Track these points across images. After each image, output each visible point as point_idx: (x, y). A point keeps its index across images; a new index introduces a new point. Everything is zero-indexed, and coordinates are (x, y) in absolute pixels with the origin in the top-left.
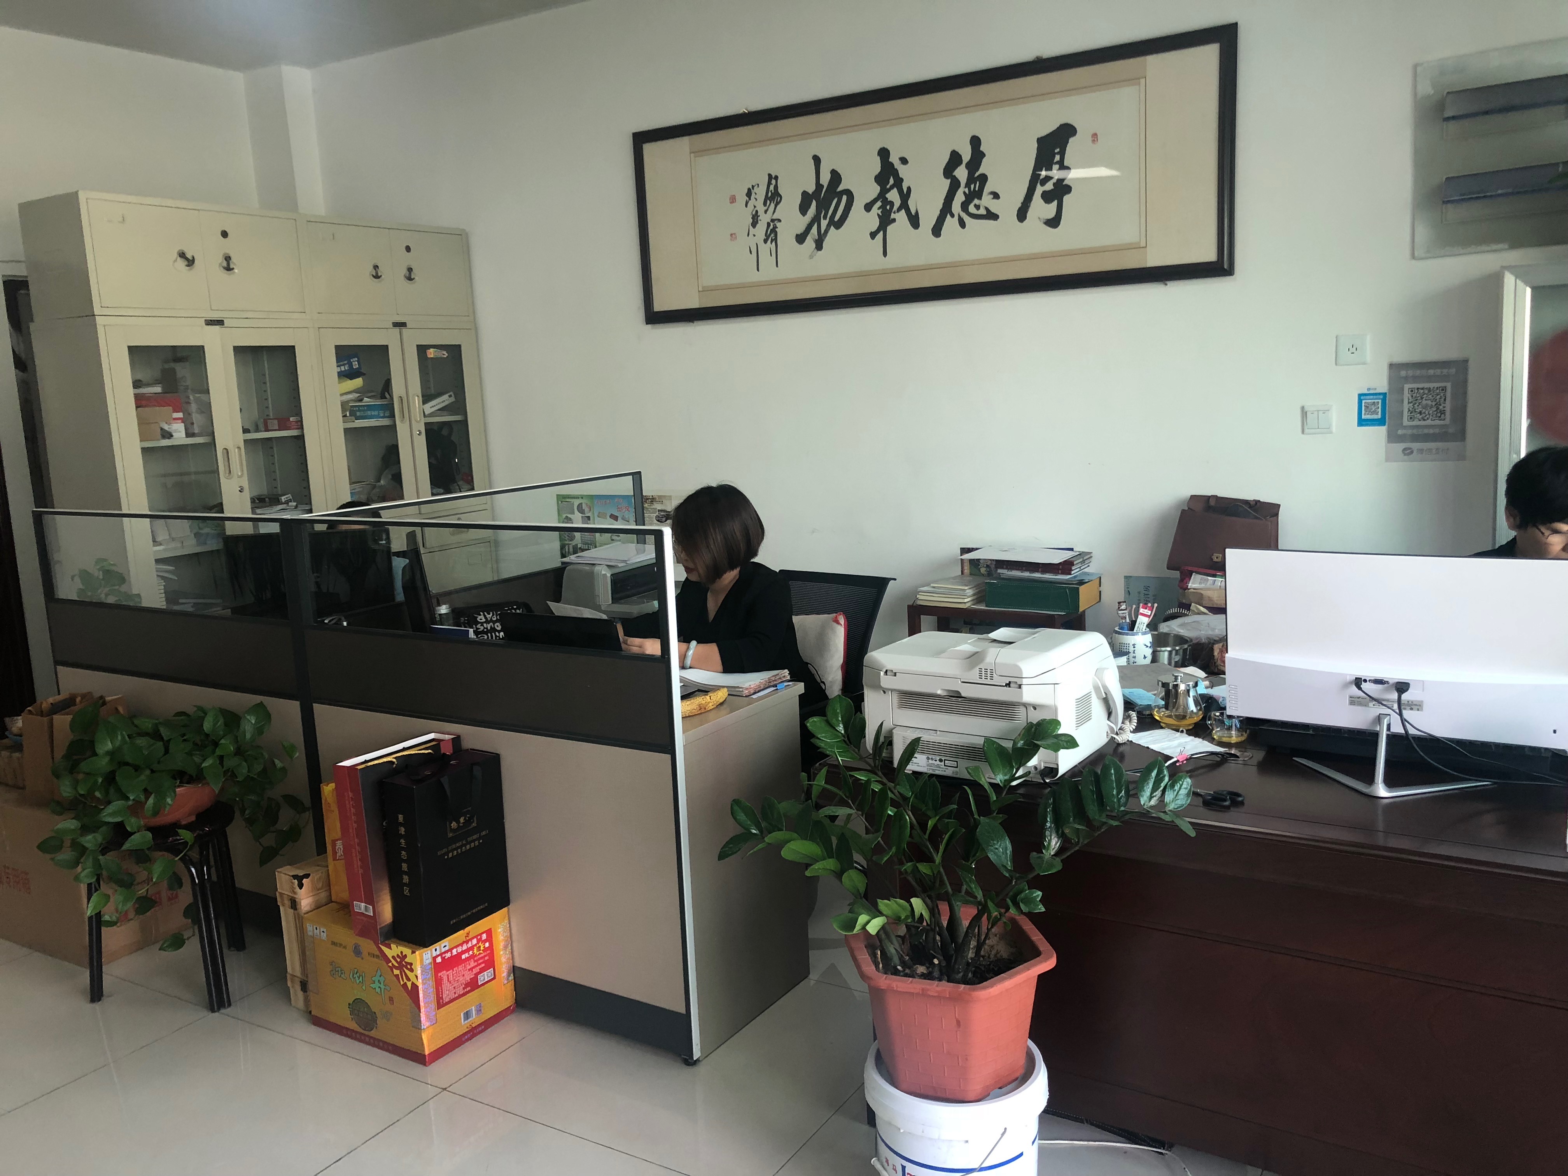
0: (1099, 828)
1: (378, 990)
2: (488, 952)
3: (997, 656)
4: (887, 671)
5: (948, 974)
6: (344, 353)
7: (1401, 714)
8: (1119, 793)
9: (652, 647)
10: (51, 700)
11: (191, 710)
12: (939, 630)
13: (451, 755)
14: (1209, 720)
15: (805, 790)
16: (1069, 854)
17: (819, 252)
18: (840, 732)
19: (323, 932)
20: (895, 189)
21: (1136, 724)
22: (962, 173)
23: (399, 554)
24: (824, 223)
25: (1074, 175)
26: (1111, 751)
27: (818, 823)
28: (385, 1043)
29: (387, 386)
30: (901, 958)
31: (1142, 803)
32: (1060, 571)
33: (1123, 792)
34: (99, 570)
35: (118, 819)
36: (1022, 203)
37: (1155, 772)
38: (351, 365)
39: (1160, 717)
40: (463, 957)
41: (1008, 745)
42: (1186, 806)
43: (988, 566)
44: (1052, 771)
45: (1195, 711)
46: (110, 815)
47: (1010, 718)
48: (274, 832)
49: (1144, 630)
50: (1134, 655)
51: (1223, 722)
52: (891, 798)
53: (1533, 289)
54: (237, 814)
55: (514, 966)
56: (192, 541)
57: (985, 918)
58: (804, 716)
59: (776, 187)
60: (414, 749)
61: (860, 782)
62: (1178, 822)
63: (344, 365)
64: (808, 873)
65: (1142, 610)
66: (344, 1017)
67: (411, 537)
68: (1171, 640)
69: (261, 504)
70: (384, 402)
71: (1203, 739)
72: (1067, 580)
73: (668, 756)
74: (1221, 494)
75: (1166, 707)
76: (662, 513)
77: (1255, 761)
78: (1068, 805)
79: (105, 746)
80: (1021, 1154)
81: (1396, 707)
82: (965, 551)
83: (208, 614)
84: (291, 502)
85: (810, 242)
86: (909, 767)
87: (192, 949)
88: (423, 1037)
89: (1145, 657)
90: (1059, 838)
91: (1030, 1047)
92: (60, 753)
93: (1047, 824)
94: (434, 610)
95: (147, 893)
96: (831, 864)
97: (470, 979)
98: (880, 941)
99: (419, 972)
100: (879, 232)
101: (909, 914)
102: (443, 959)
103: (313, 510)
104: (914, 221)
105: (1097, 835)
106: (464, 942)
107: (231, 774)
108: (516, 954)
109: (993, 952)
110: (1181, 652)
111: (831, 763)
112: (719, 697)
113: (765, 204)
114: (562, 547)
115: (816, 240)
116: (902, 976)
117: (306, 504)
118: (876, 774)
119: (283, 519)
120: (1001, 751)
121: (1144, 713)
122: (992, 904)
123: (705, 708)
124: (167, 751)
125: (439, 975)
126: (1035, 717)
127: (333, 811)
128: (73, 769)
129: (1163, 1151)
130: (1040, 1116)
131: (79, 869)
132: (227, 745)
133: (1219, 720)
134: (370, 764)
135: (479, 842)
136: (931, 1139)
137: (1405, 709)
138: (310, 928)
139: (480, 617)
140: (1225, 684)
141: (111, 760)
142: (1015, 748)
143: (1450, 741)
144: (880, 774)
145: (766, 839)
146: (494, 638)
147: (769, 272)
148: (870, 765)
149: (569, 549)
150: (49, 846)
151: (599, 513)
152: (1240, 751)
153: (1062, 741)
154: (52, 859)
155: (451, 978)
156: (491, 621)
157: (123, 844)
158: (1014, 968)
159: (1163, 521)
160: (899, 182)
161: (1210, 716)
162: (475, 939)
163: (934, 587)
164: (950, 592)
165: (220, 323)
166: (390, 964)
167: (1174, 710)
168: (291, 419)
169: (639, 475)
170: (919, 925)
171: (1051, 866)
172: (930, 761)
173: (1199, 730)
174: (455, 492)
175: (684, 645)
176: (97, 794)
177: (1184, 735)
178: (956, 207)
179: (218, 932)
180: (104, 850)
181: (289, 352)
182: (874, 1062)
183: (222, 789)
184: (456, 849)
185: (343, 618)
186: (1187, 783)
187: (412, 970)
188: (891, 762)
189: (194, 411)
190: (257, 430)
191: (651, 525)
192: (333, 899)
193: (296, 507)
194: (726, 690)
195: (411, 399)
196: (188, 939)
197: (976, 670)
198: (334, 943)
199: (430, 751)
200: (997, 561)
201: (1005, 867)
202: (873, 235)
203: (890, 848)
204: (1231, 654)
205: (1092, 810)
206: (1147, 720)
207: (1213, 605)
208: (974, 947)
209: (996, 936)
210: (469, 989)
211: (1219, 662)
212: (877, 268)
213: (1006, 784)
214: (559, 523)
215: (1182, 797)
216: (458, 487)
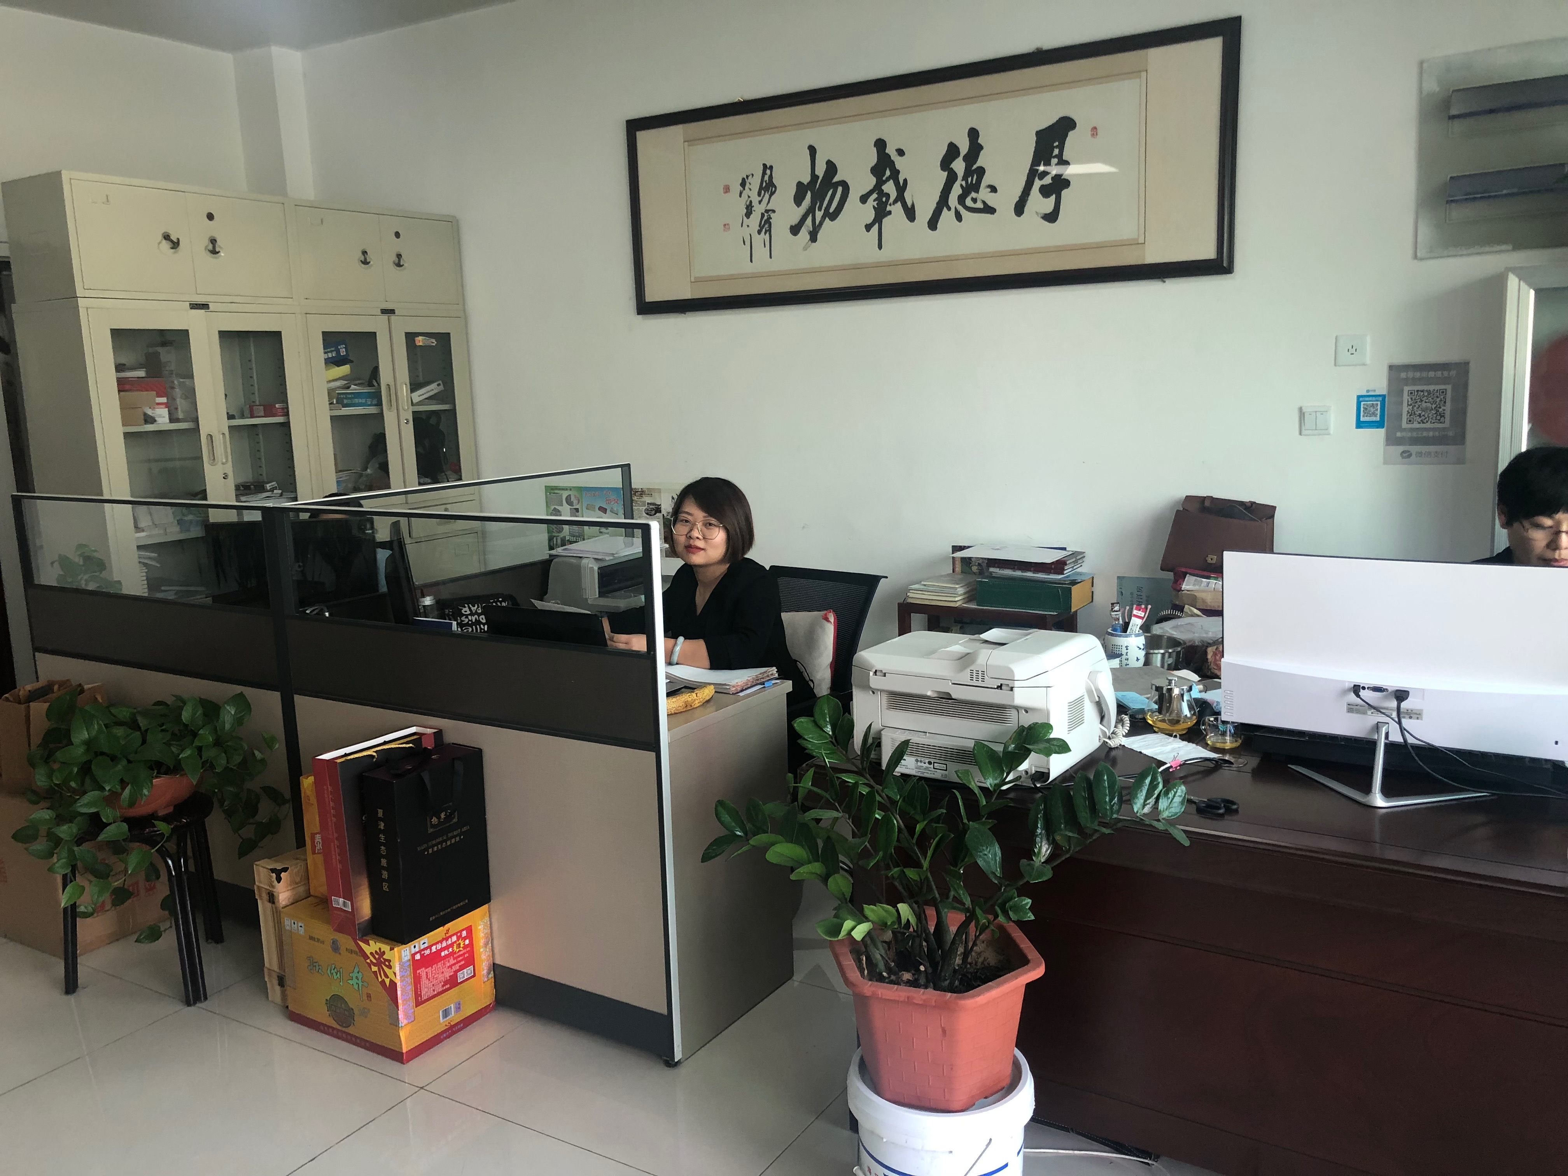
0: (1091, 835)
1: (356, 987)
2: (468, 949)
3: (989, 658)
4: (876, 671)
5: (935, 981)
6: (330, 339)
7: (1400, 723)
8: (1111, 800)
9: (638, 643)
10: (29, 687)
11: (170, 701)
12: (929, 630)
13: (433, 749)
14: (1203, 725)
15: (791, 790)
16: (1059, 861)
17: (814, 244)
18: (828, 734)
19: (301, 927)
20: (891, 181)
21: (1128, 728)
22: (959, 166)
23: (383, 545)
24: (819, 215)
25: (1070, 171)
26: (1103, 755)
27: (804, 825)
28: (362, 1039)
29: (375, 373)
30: (887, 964)
31: (1135, 810)
32: (1052, 571)
33: (1116, 799)
34: (80, 555)
35: (93, 810)
36: (1020, 197)
37: (1149, 779)
38: (338, 352)
39: (1153, 721)
40: (443, 954)
41: (999, 748)
42: (1179, 814)
43: (979, 564)
44: (1043, 775)
45: (1189, 715)
46: (88, 805)
47: (1002, 720)
48: (254, 824)
49: (1137, 632)
50: (1127, 657)
51: (1217, 727)
52: (878, 801)
53: (1538, 292)
54: (216, 805)
55: (494, 964)
56: (176, 529)
57: (973, 924)
58: (792, 715)
59: (771, 177)
60: (394, 743)
61: (847, 784)
62: (1172, 830)
63: (331, 352)
64: (793, 877)
65: (1135, 612)
66: (323, 1015)
67: (396, 526)
68: (1164, 642)
69: (248, 492)
70: (371, 389)
71: (1197, 744)
72: (1060, 579)
73: (653, 755)
74: (1216, 495)
75: (1160, 711)
76: (651, 507)
77: (1249, 768)
78: (1059, 810)
79: (81, 735)
80: (1006, 1165)
81: (1394, 715)
82: (957, 549)
83: (192, 602)
84: (276, 489)
85: (804, 234)
86: (897, 770)
87: (169, 941)
88: (401, 1034)
89: (1138, 660)
90: (1049, 845)
91: (1017, 1055)
92: (36, 740)
93: (1038, 831)
94: (418, 601)
95: (124, 884)
96: (816, 867)
97: (450, 976)
98: (866, 946)
99: (397, 969)
100: (875, 224)
101: (895, 919)
102: (422, 956)
103: (299, 498)
104: (910, 213)
105: (1088, 841)
106: (443, 939)
107: (208, 765)
108: (496, 951)
109: (981, 960)
110: (1174, 654)
111: (816, 763)
112: (705, 694)
113: (759, 195)
114: (550, 539)
115: (810, 231)
116: (887, 983)
117: (292, 492)
118: (863, 776)
119: (265, 507)
120: (992, 754)
121: (1137, 717)
122: (981, 912)
123: (691, 706)
124: (144, 742)
125: (418, 972)
126: (1027, 720)
127: (313, 804)
128: (48, 759)
129: (1150, 1162)
130: (1027, 1127)
131: (55, 859)
132: (206, 736)
133: (1214, 725)
134: (349, 757)
135: (460, 838)
136: (914, 1149)
137: (1404, 717)
138: (287, 923)
139: (464, 609)
140: (1220, 688)
141: (87, 750)
142: (1006, 752)
143: (1449, 751)
144: (868, 776)
145: (751, 842)
146: (479, 631)
147: (762, 262)
148: (857, 767)
149: (557, 542)
150: (24, 836)
151: (588, 505)
152: (1234, 757)
153: (1054, 745)
154: (26, 849)
155: (430, 976)
156: (476, 613)
157: (98, 835)
158: (1001, 976)
159: (1157, 521)
160: (895, 173)
161: (1204, 720)
162: (455, 936)
163: (925, 585)
164: (942, 590)
165: (204, 306)
166: (368, 961)
167: (1168, 714)
168: (277, 406)
169: (627, 468)
170: (905, 931)
171: (1040, 874)
172: (919, 764)
173: (1193, 735)
174: (443, 482)
175: (672, 641)
176: (73, 784)
177: (1178, 740)
178: (953, 200)
179: (195, 927)
180: (79, 842)
181: (276, 336)
182: (857, 1069)
183: (201, 781)
184: (437, 845)
185: (325, 609)
186: (1181, 790)
187: (390, 967)
188: (879, 764)
189: (179, 396)
190: (243, 416)
191: (640, 518)
192: (312, 893)
193: (281, 495)
194: (712, 687)
195: (398, 387)
196: (165, 931)
197: (967, 672)
198: (311, 938)
199: (411, 745)
200: (989, 559)
201: (994, 873)
202: (868, 227)
203: (877, 852)
204: (1228, 659)
205: (1084, 816)
206: (1140, 724)
207: (1206, 606)
208: (962, 953)
209: (983, 942)
210: (448, 986)
211: (1212, 666)
212: (870, 261)
213: (996, 788)
214: (547, 515)
215: (1175, 805)
216: (445, 476)
